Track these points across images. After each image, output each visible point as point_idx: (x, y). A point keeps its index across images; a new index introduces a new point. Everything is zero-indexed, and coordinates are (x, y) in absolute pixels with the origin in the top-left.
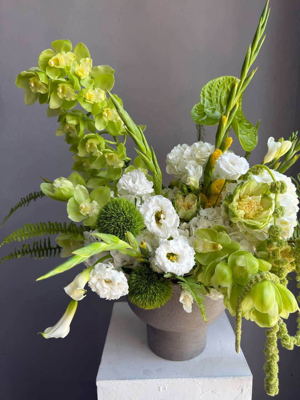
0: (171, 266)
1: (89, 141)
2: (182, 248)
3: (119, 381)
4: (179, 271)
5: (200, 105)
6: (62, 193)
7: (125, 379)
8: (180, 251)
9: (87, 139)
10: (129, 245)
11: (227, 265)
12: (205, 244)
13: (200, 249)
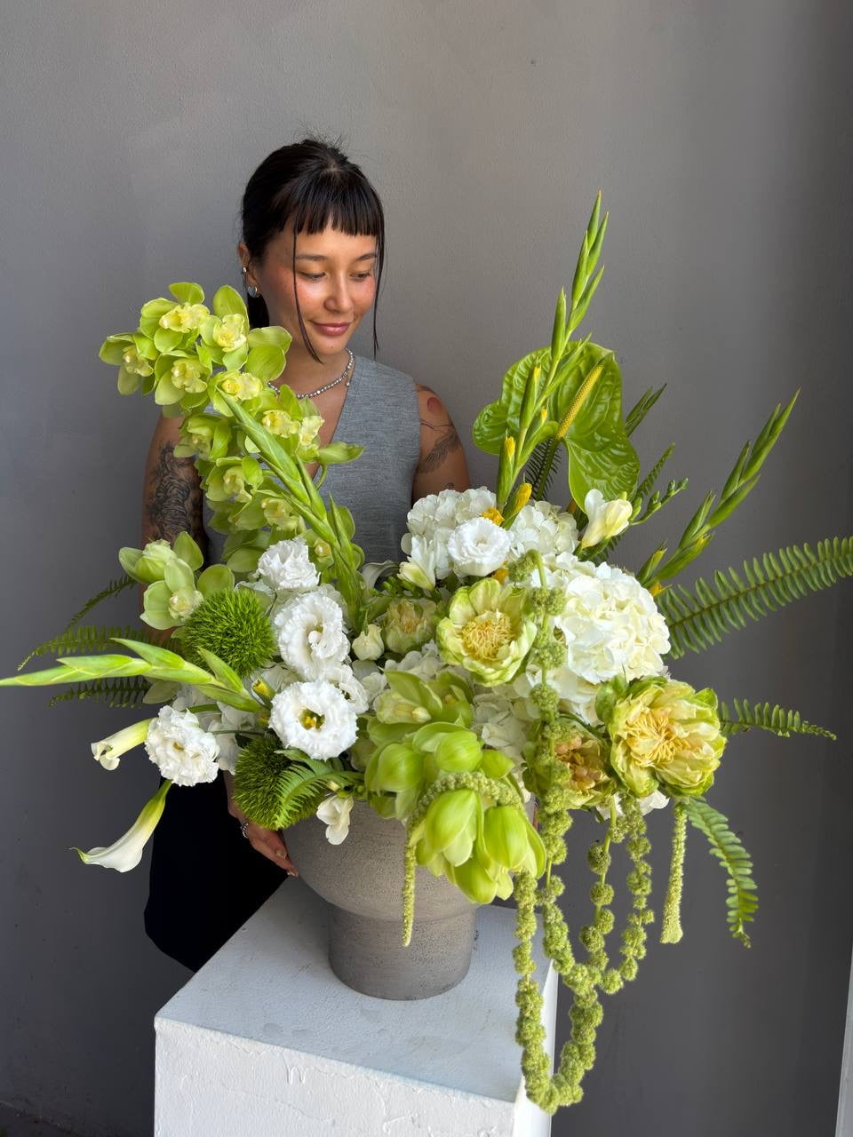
0: (299, 735)
2: (328, 703)
3: (202, 1030)
4: (313, 748)
5: (498, 407)
6: (148, 569)
7: (216, 1030)
8: (321, 706)
9: (226, 466)
10: (212, 677)
11: (410, 749)
12: (397, 705)
13: (385, 715)
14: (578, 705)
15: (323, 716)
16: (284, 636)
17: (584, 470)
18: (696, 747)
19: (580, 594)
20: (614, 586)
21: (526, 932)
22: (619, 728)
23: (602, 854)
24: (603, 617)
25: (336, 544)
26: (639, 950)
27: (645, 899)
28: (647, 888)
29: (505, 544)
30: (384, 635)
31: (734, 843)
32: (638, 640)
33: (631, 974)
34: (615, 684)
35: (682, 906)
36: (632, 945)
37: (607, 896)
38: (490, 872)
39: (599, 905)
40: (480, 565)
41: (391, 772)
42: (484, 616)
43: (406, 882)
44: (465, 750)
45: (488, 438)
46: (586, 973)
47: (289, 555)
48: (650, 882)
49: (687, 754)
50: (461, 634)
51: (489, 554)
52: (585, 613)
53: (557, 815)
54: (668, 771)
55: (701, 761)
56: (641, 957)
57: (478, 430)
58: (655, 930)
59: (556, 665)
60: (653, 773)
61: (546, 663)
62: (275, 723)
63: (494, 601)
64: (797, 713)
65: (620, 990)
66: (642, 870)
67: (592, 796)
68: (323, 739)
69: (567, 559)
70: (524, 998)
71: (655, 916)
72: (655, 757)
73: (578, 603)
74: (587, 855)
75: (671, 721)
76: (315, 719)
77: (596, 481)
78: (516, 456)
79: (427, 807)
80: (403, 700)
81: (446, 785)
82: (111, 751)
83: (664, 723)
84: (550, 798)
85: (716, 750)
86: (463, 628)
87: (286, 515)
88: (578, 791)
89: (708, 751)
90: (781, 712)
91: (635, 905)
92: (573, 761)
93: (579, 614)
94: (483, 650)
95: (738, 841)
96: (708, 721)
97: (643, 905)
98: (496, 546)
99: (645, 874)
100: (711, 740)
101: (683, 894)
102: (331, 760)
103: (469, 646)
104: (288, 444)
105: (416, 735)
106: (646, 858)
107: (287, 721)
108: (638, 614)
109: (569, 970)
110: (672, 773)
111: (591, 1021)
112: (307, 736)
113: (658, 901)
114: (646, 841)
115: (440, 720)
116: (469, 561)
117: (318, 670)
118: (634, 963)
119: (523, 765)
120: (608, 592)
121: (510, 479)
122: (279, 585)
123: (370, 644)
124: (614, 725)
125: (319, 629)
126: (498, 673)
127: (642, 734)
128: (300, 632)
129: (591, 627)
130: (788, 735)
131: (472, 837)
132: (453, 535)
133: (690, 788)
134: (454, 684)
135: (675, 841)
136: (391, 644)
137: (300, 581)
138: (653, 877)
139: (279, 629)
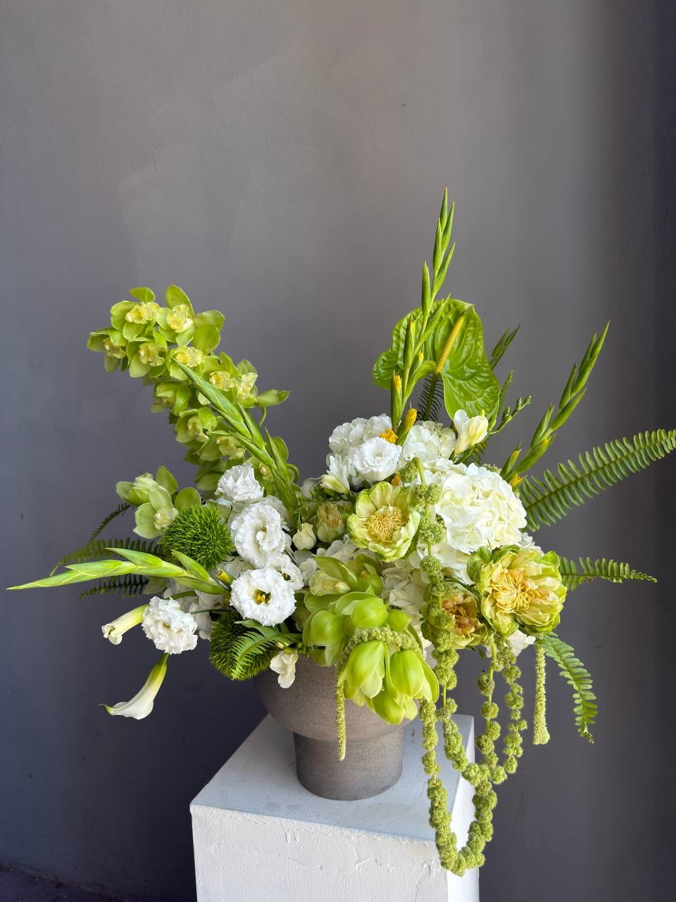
0: (252, 609)
1: (191, 421)
2: (271, 583)
4: (264, 617)
6: (137, 496)
8: (268, 587)
9: (189, 417)
10: (184, 571)
11: (334, 613)
12: (324, 581)
13: (317, 589)
14: (458, 571)
15: (269, 594)
16: (238, 537)
17: (458, 395)
18: (544, 596)
19: (454, 489)
20: (480, 481)
21: (431, 743)
22: (485, 586)
23: (487, 680)
24: (472, 504)
25: (274, 465)
26: (518, 750)
27: (520, 712)
28: (521, 703)
29: (395, 456)
30: (315, 530)
31: (578, 667)
32: (500, 519)
33: (512, 769)
34: (481, 553)
35: (547, 716)
36: (512, 746)
37: (493, 711)
38: (397, 701)
39: (488, 719)
40: (378, 473)
41: (320, 631)
42: (381, 510)
43: (338, 713)
44: (374, 611)
45: (384, 377)
46: (478, 769)
47: (239, 476)
48: (522, 699)
49: (539, 601)
50: (366, 525)
51: (383, 464)
52: (458, 502)
53: (447, 653)
54: (526, 615)
55: (550, 606)
56: (519, 756)
57: (377, 372)
58: (528, 735)
59: (437, 541)
60: (515, 618)
61: (430, 540)
62: (234, 602)
63: (389, 498)
64: (627, 565)
65: (505, 781)
66: (516, 691)
67: (473, 639)
68: (270, 611)
69: (444, 463)
70: (433, 793)
71: (528, 724)
72: (515, 606)
73: (453, 495)
74: (477, 682)
75: (525, 577)
76: (264, 596)
77: (467, 403)
78: (403, 390)
79: (348, 655)
80: (328, 578)
81: (361, 638)
82: (116, 631)
83: (520, 579)
84: (440, 641)
85: (559, 597)
86: (367, 520)
87: (235, 448)
88: (461, 635)
89: (554, 598)
90: (615, 565)
91: (512, 717)
92: (458, 613)
93: (453, 503)
94: (382, 536)
95: (582, 664)
96: (553, 576)
97: (519, 717)
98: (389, 458)
99: (518, 693)
100: (556, 589)
101: (547, 707)
102: (278, 626)
103: (373, 533)
104: (230, 395)
105: (338, 603)
106: (518, 681)
107: (243, 599)
108: (499, 500)
109: (464, 768)
110: (528, 617)
111: (488, 805)
112: (259, 610)
113: (529, 713)
114: (517, 668)
115: (356, 590)
116: (369, 471)
117: (265, 560)
118: (514, 760)
119: (421, 619)
120: (476, 485)
121: (400, 407)
122: (233, 499)
123: (305, 537)
124: (481, 584)
125: (264, 530)
126: (394, 551)
127: (504, 589)
128: (251, 532)
129: (463, 513)
130: (621, 581)
131: (381, 675)
132: (357, 452)
133: (543, 627)
134: (367, 563)
135: (538, 668)
136: (321, 536)
137: (248, 494)
138: (524, 695)
139: (236, 532)
